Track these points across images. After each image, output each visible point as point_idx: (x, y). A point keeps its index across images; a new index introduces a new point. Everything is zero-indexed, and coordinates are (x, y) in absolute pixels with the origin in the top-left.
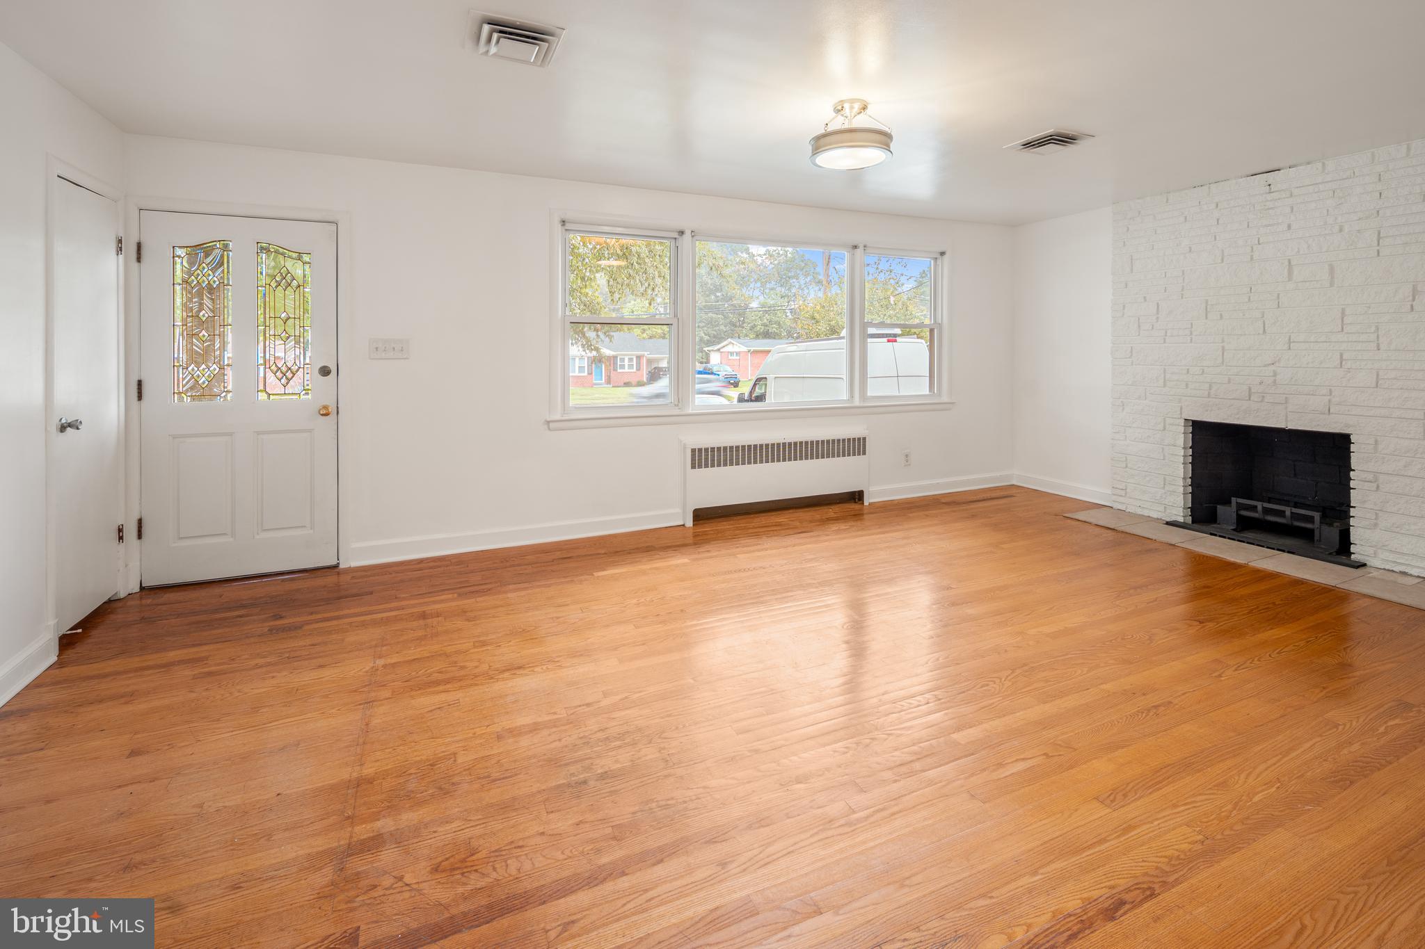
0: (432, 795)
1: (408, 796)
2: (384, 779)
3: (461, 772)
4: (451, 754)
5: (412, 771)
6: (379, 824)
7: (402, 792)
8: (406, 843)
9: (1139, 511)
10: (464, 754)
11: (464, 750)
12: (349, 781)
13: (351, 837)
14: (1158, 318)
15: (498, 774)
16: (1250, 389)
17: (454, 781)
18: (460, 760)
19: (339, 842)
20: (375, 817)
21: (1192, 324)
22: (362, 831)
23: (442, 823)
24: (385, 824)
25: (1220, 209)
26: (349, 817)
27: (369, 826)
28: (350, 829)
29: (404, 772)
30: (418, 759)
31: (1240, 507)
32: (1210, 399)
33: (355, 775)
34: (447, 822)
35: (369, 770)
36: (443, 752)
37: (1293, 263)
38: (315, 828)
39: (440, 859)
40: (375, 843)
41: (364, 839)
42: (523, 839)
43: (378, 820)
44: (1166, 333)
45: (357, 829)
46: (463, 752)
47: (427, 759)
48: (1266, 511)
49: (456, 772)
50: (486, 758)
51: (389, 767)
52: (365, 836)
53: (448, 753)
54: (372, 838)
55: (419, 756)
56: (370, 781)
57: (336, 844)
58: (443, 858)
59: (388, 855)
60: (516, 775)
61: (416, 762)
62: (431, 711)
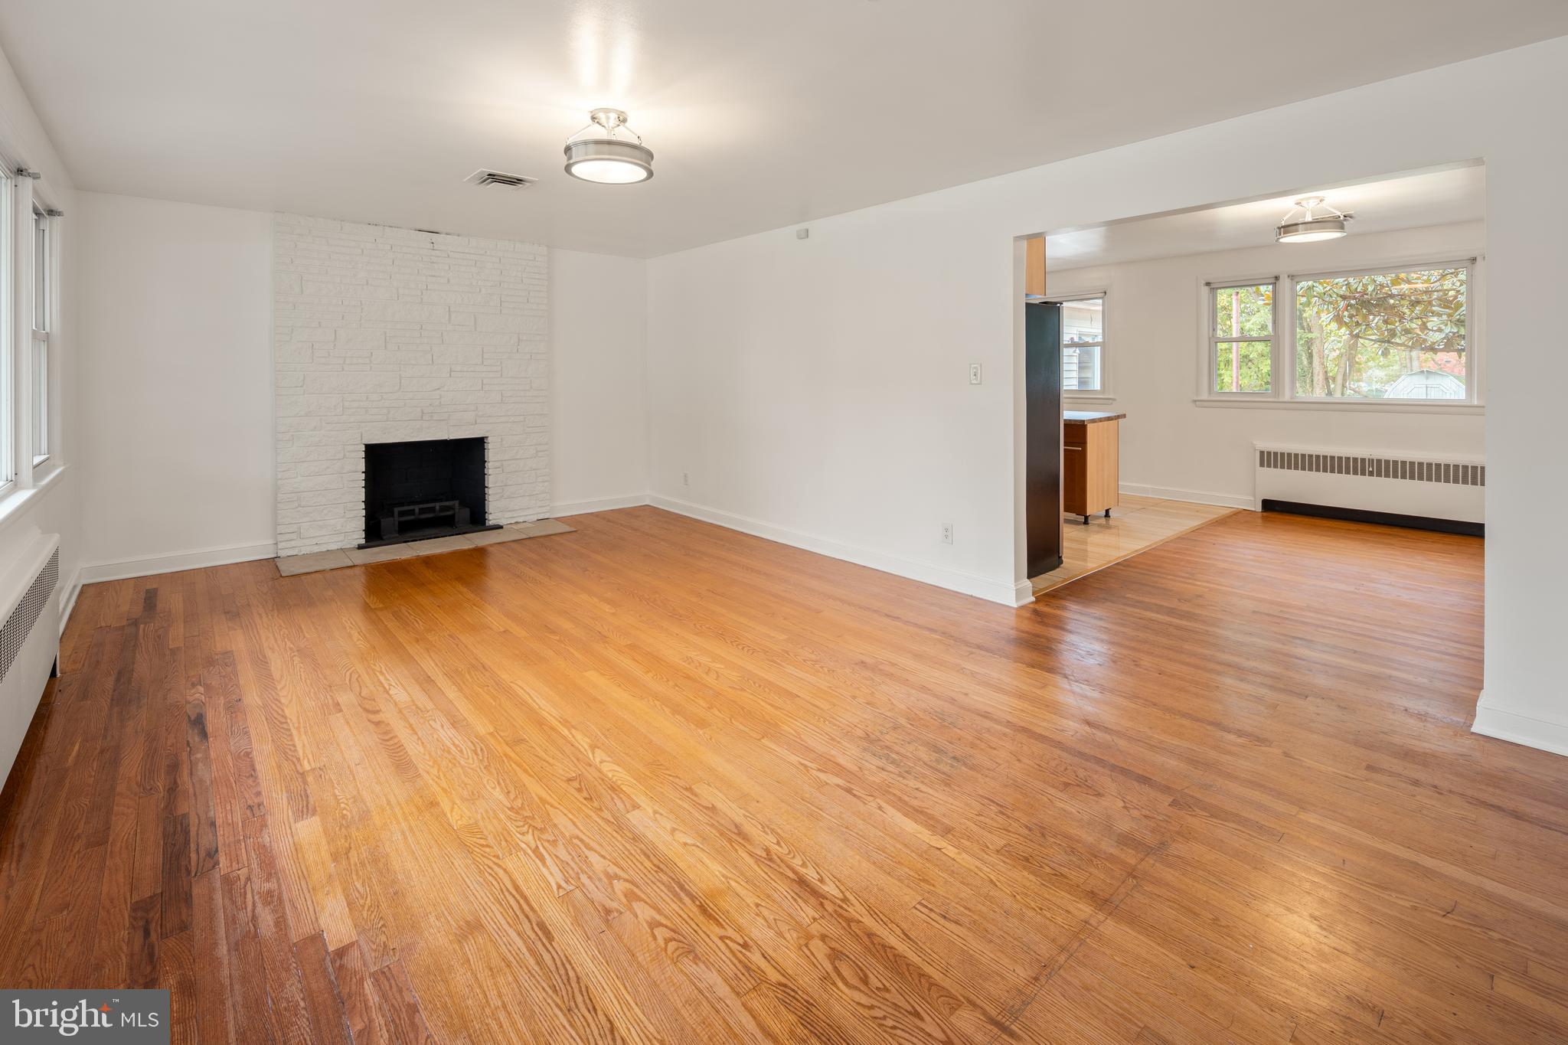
0: (1055, 836)
1: (1073, 852)
2: (1078, 886)
3: (1013, 833)
4: (1002, 855)
5: (1048, 870)
6: (1112, 851)
7: (1075, 859)
8: (1105, 822)
9: (316, 549)
10: (992, 844)
11: (988, 848)
12: (1110, 914)
13: (1142, 860)
14: (335, 345)
15: (992, 807)
16: (422, 411)
17: (1027, 832)
18: (1003, 842)
19: (1154, 865)
20: (1112, 858)
21: (372, 353)
22: (1130, 857)
23: (1068, 813)
24: (1108, 846)
25: (394, 252)
26: (1135, 877)
27: (1123, 856)
28: (1139, 867)
29: (1056, 875)
30: (1032, 877)
31: (402, 514)
32: (389, 423)
33: (1101, 916)
34: (1065, 811)
35: (1084, 909)
36: (1004, 862)
37: (452, 310)
38: (1169, 894)
39: (1091, 797)
40: (1126, 840)
41: (1133, 850)
42: (1033, 767)
43: (1111, 854)
44: (345, 360)
45: (1133, 862)
46: (990, 846)
47: (1025, 869)
48: (422, 511)
49: (1017, 836)
50: (982, 826)
51: (1063, 893)
52: (1130, 851)
53: (1002, 858)
54: (1126, 845)
55: (1028, 878)
56: (1092, 896)
57: (1157, 864)
58: (1089, 796)
59: (1124, 825)
60: (982, 796)
61: (1036, 876)
62: (956, 923)
